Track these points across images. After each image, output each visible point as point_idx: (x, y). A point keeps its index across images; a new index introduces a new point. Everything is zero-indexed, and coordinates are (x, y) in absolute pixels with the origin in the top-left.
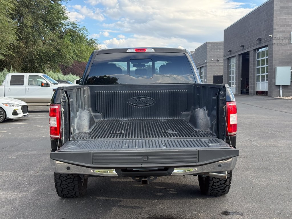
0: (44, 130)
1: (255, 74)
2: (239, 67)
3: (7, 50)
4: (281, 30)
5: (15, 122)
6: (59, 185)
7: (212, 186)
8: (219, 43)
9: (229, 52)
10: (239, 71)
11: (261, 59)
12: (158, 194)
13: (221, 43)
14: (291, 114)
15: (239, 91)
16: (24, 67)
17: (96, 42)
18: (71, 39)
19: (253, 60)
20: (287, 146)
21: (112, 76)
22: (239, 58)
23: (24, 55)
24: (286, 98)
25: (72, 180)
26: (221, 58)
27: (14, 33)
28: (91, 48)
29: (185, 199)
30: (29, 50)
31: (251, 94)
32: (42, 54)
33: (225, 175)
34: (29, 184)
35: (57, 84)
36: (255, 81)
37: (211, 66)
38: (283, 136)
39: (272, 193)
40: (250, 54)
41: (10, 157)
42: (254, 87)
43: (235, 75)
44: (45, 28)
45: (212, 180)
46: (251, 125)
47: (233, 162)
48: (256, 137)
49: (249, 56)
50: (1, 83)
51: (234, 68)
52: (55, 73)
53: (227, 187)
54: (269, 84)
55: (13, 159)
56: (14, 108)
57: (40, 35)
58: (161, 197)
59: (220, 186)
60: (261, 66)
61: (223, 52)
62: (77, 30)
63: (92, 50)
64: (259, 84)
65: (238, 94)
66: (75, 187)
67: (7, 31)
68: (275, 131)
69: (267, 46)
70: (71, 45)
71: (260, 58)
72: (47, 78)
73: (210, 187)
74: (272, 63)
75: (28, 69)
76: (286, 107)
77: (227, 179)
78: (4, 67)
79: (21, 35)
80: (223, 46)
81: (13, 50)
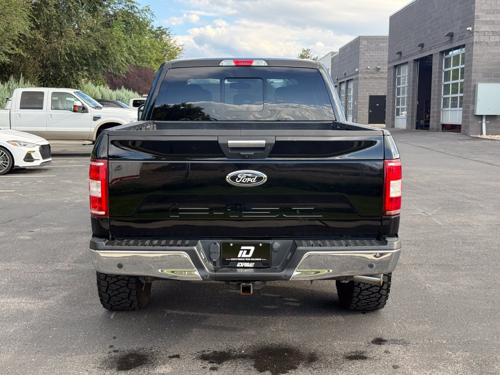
0: (78, 189)
1: (441, 94)
2: (414, 82)
3: (14, 46)
4: (488, 19)
5: (30, 173)
6: (105, 291)
7: (358, 296)
8: (381, 39)
9: (398, 56)
10: (413, 90)
11: (452, 68)
12: (269, 307)
13: (384, 39)
14: (499, 168)
15: (412, 124)
16: (43, 76)
17: (167, 32)
18: (125, 28)
19: (438, 70)
20: (488, 225)
21: (195, 104)
22: (414, 66)
23: (43, 54)
24: (493, 137)
25: (126, 282)
26: (383, 64)
27: (26, 16)
28: (158, 42)
29: (313, 316)
30: (51, 46)
31: (433, 129)
32: (73, 53)
33: (379, 279)
34: (54, 285)
35: (100, 108)
36: (440, 107)
37: (366, 78)
38: (481, 207)
39: (458, 308)
40: (434, 59)
41: (22, 237)
42: (439, 117)
43: (406, 95)
44: (78, 7)
45: (358, 286)
46: (430, 186)
47: (392, 258)
48: (436, 209)
49: (432, 62)
50: (5, 103)
51: (405, 84)
52: (96, 86)
53: (382, 298)
54: (464, 112)
55: (27, 240)
56: (26, 150)
57: (72, 19)
58: (273, 313)
59: (371, 296)
60: (451, 82)
61: (387, 54)
62: (135, 12)
63: (161, 47)
64: (447, 112)
65: (410, 128)
66: (131, 294)
67: (14, 12)
68: (470, 199)
69: (463, 46)
70: (124, 38)
71: (450, 67)
72: (84, 97)
73: (354, 297)
74: (470, 76)
75: (50, 79)
76: (491, 154)
77: (383, 284)
78: (9, 75)
79: (38, 19)
80: (388, 44)
81: (24, 46)
